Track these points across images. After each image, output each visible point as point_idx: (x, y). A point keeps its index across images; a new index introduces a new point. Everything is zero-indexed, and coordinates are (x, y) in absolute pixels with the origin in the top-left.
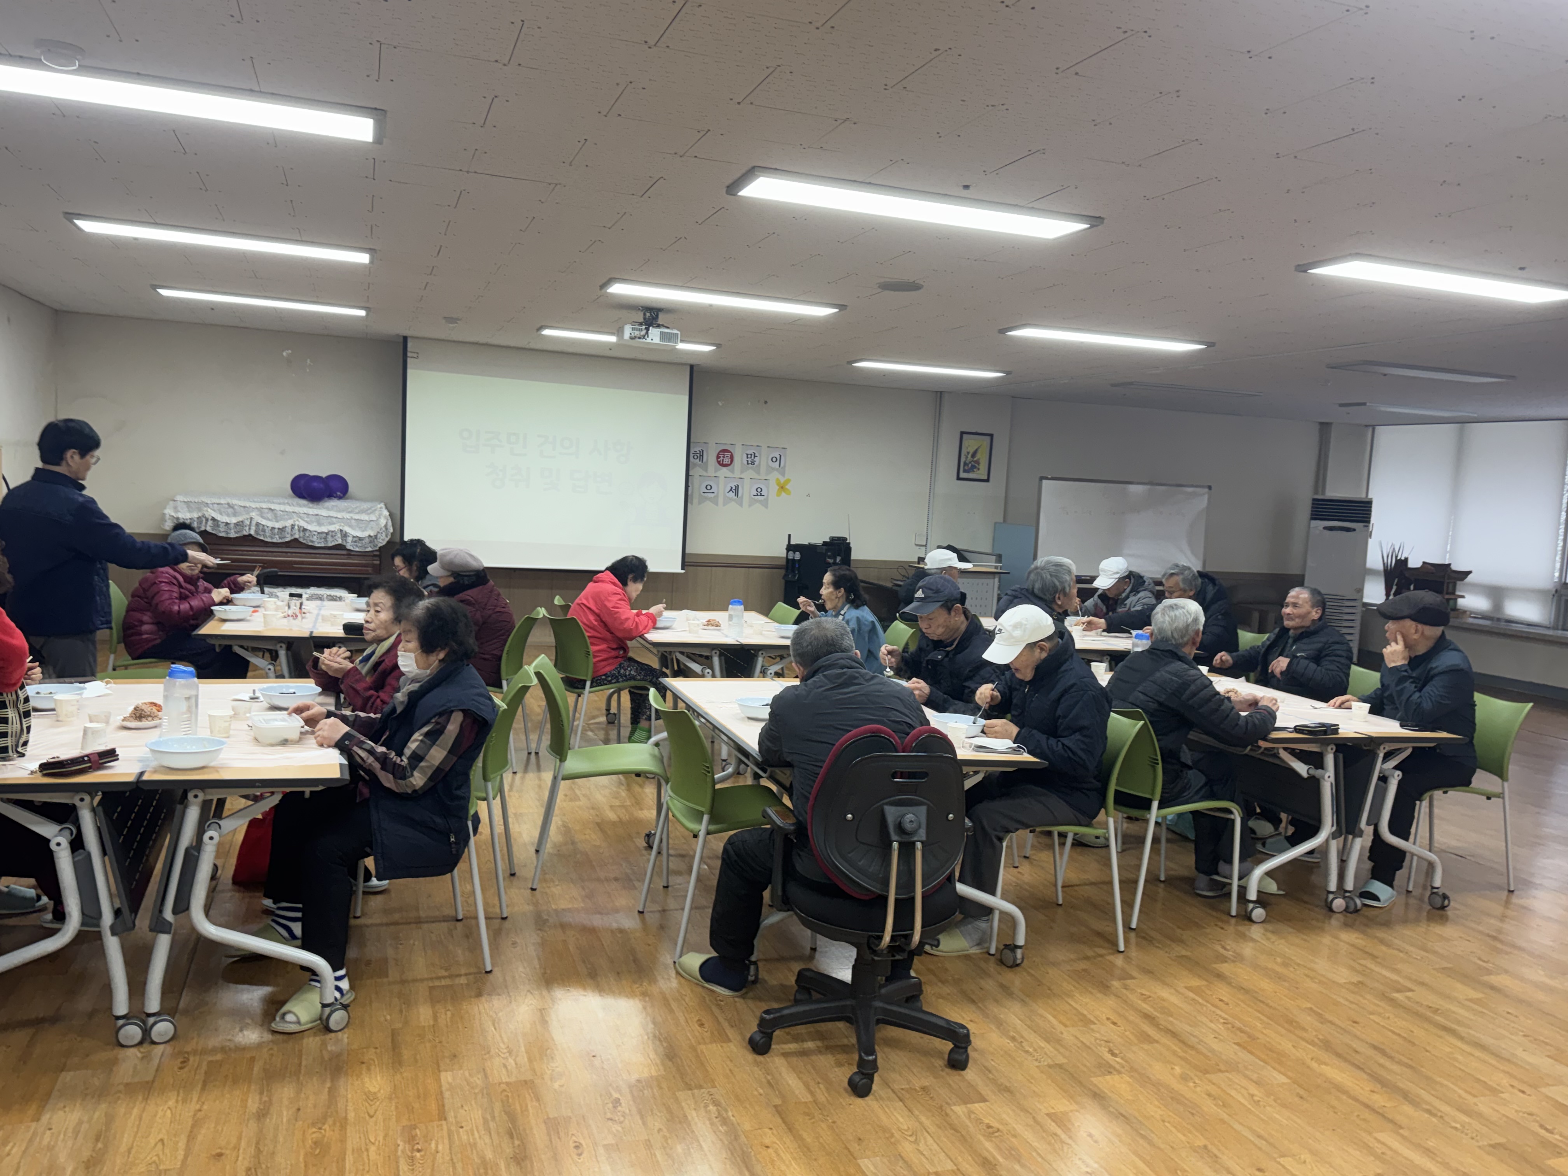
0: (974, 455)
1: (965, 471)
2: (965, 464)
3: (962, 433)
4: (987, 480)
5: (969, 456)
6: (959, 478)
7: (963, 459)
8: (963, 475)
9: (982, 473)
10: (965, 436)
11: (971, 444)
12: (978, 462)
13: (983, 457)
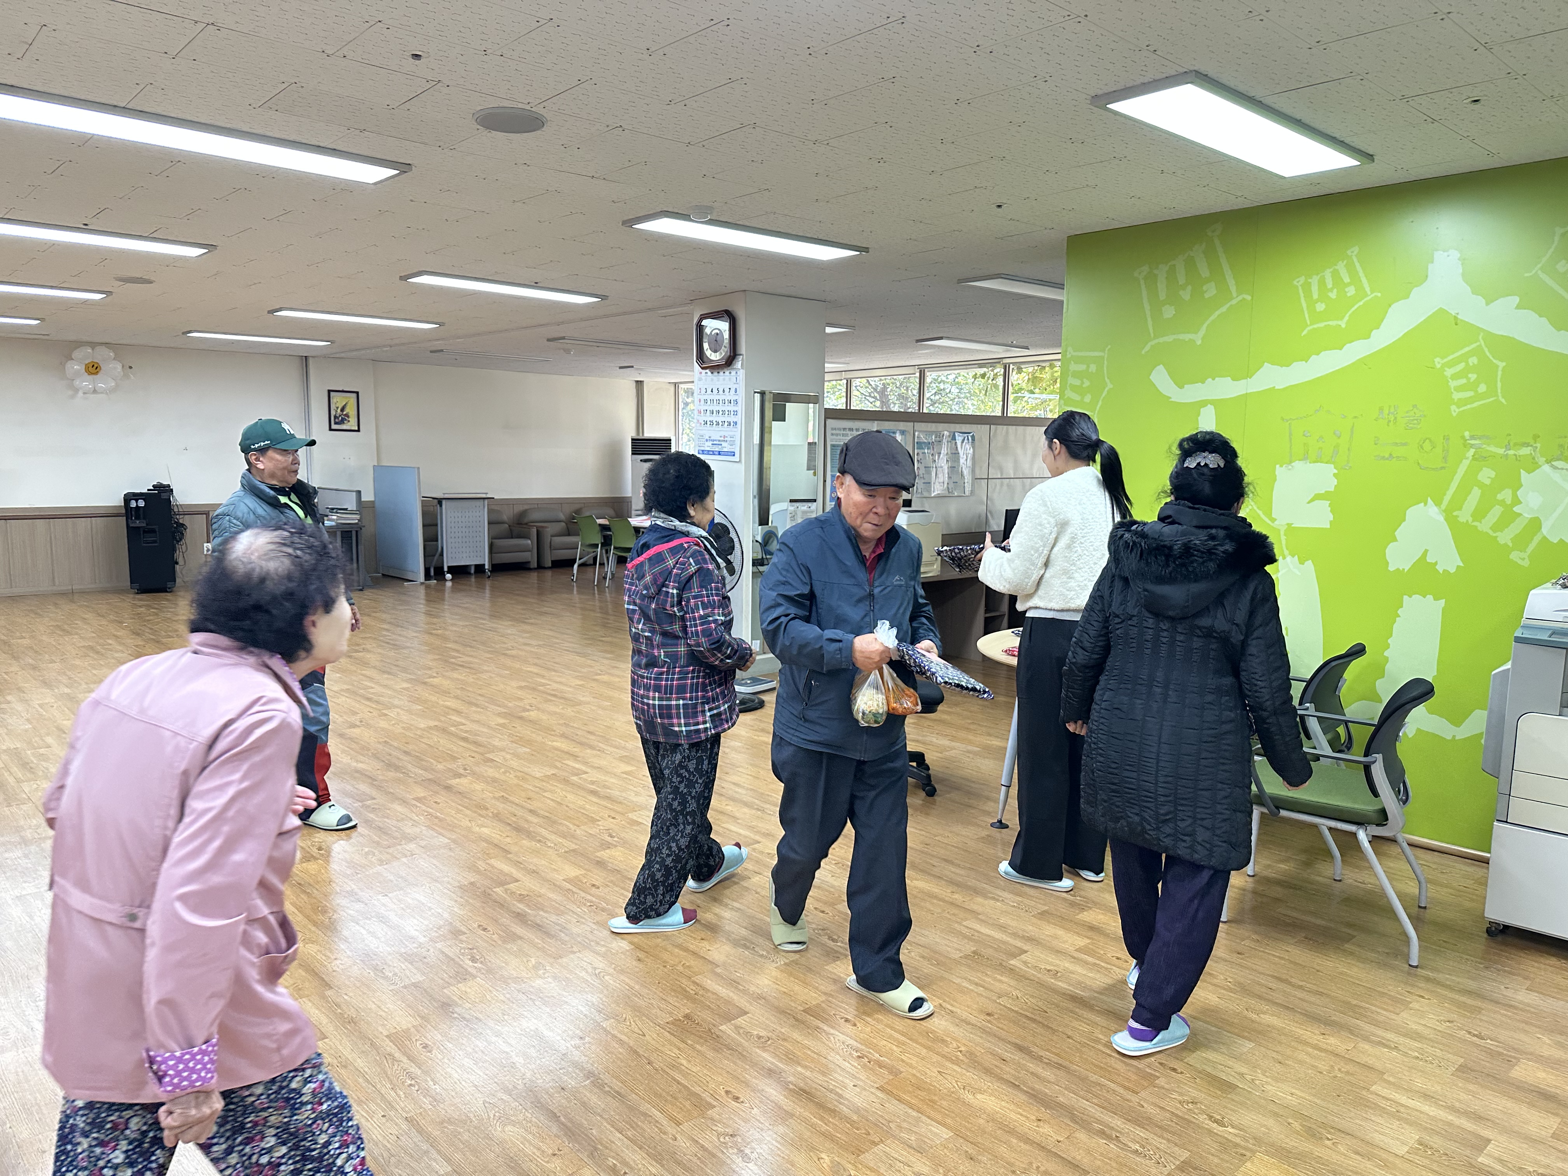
0: (342, 410)
1: (336, 423)
2: (335, 417)
3: (329, 391)
4: (358, 431)
5: (339, 411)
6: (331, 429)
7: (333, 413)
8: (334, 427)
9: (352, 424)
10: (332, 394)
11: (338, 401)
12: (347, 415)
13: (351, 410)
